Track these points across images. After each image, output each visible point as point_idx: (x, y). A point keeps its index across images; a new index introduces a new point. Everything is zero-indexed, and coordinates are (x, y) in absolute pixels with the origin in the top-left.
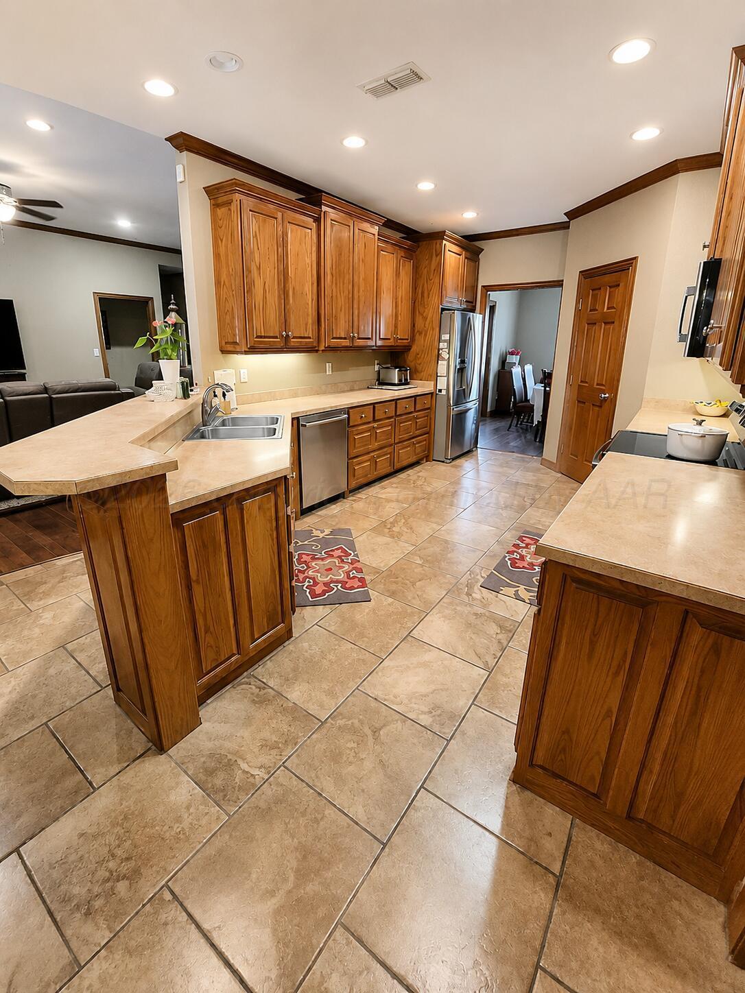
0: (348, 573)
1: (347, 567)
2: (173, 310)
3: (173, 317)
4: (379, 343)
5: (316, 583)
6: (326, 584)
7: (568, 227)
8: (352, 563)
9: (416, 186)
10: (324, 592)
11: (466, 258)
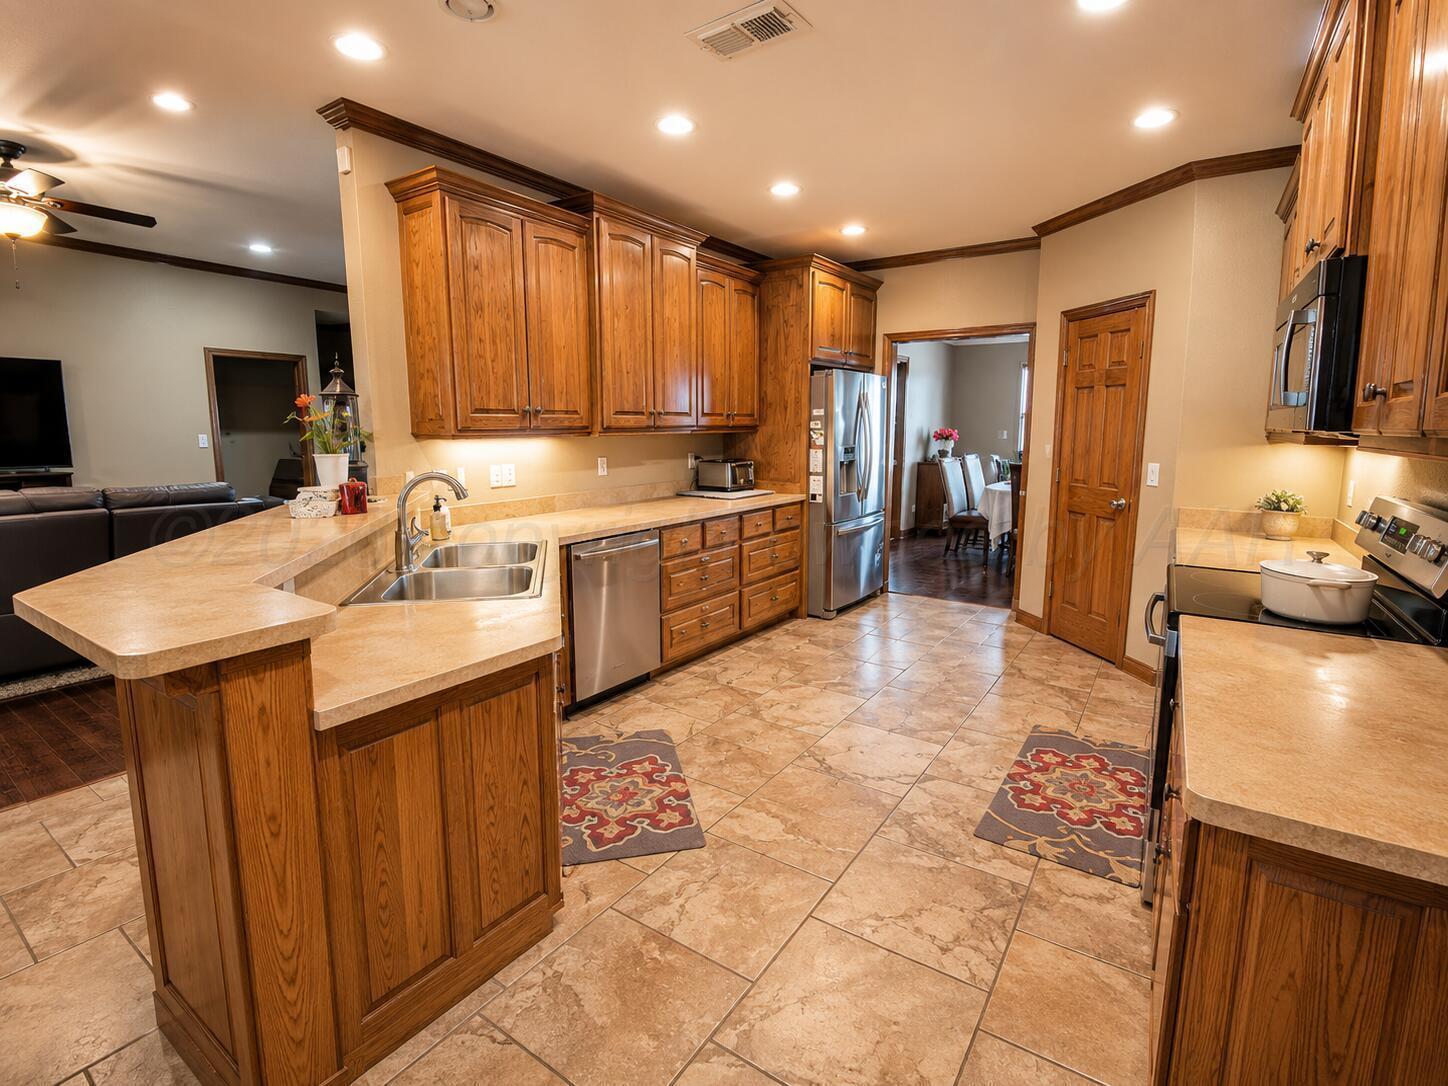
0: (660, 801)
1: (658, 791)
2: (337, 375)
3: (337, 387)
4: (703, 421)
5: (603, 822)
6: (621, 822)
7: (1038, 246)
8: (667, 783)
9: (769, 189)
10: (619, 837)
11: (852, 294)
